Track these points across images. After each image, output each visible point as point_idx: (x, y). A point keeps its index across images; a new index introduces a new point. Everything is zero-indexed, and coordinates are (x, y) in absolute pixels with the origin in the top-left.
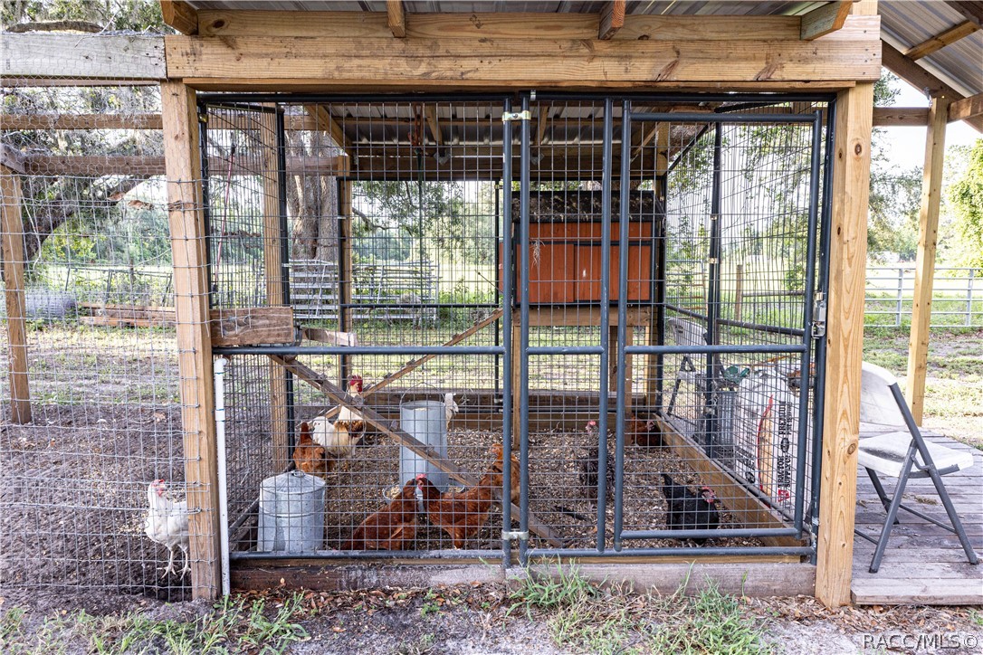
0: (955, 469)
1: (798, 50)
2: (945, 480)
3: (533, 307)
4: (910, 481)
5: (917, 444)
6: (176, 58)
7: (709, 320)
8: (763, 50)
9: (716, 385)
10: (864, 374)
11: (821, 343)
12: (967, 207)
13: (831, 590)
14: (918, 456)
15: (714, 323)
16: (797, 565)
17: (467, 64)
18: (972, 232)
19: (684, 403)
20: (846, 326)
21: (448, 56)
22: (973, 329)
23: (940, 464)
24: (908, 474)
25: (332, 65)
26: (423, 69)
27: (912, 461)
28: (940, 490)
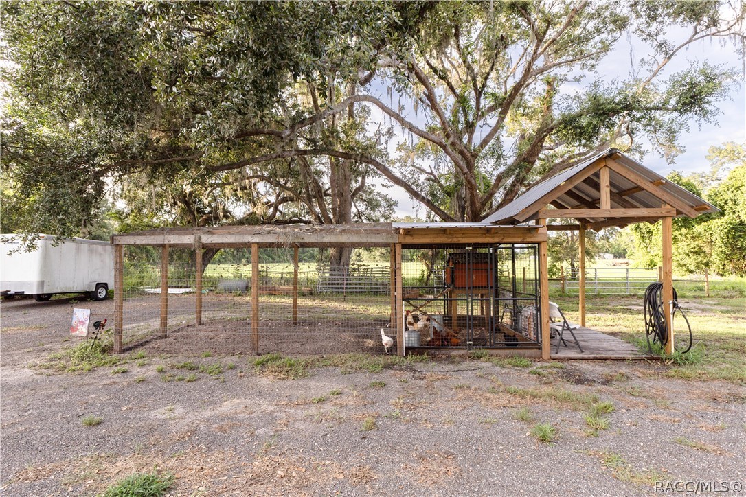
0: (575, 328)
1: (529, 235)
2: (573, 331)
3: (473, 288)
4: (564, 332)
5: (565, 322)
6: (400, 239)
7: (513, 292)
8: (522, 235)
9: (516, 313)
10: (550, 305)
11: (540, 297)
12: (638, 234)
13: (546, 356)
14: (566, 325)
15: (514, 292)
16: (538, 351)
17: (460, 239)
18: (643, 246)
19: (506, 319)
20: (545, 294)
21: (456, 237)
22: (630, 295)
23: (571, 327)
24: (563, 330)
25: (432, 239)
26: (450, 240)
27: (564, 326)
28: (572, 333)
